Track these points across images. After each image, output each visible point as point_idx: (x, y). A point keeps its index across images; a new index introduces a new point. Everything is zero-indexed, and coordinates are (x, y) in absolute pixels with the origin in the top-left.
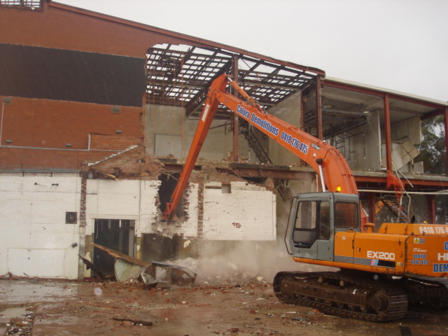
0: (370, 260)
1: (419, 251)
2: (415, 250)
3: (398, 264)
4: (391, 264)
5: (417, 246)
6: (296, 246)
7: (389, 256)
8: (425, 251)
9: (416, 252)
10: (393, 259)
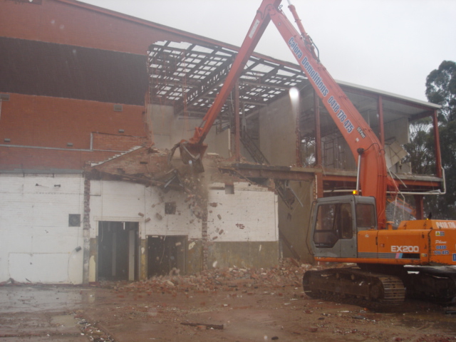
0: (394, 254)
1: (440, 242)
2: (437, 241)
3: (423, 255)
4: (416, 256)
5: (439, 238)
6: (317, 247)
7: (414, 249)
8: (445, 242)
9: (438, 244)
10: (417, 251)
